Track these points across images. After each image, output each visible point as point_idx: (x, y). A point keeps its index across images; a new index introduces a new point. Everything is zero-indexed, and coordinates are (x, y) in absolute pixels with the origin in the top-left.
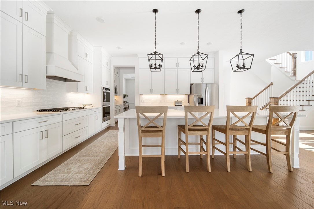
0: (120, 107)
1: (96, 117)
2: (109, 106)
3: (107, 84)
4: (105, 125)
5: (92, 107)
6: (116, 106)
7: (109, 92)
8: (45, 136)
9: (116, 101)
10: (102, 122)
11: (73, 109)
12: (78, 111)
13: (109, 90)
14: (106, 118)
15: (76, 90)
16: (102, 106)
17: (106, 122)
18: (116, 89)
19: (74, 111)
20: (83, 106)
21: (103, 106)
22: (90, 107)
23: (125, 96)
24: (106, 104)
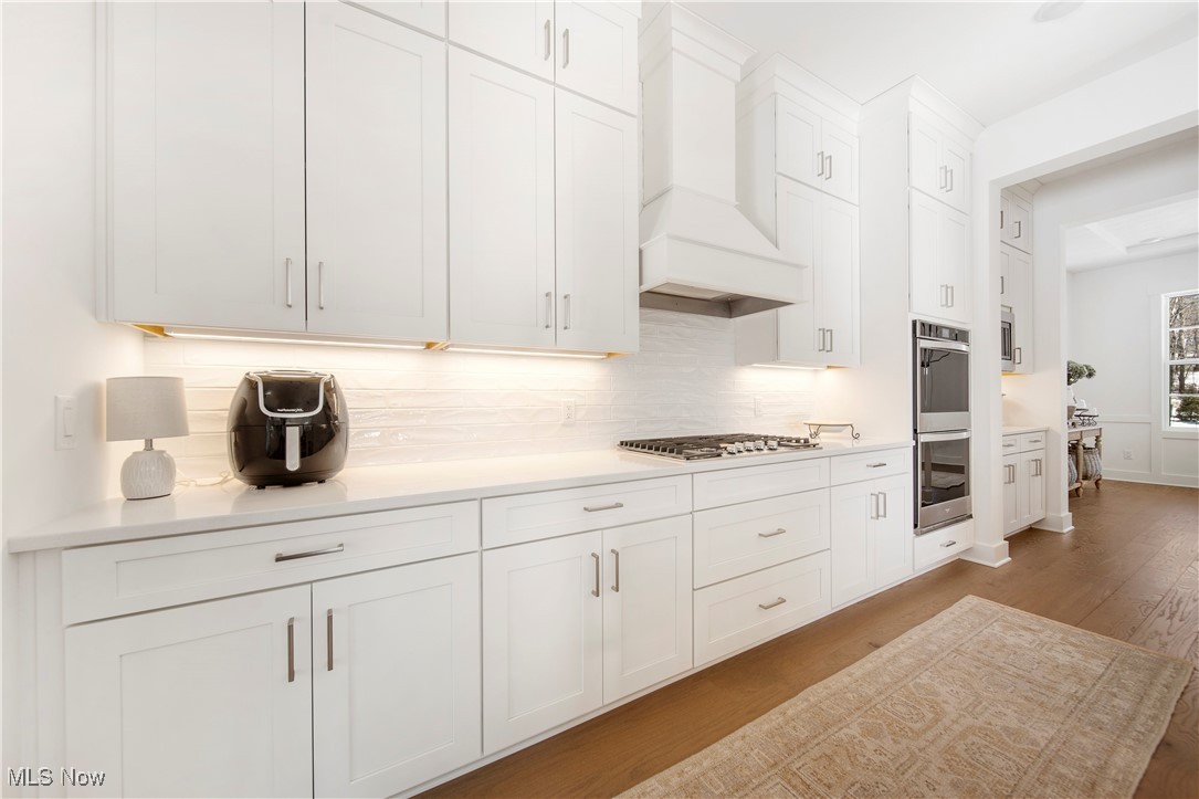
0: (1038, 445)
1: (880, 499)
2: (964, 435)
3: (948, 303)
4: (935, 549)
5: (856, 436)
6: (1009, 440)
7: (964, 347)
8: (608, 580)
9: (1010, 409)
10: (917, 534)
11: (750, 445)
12: (774, 457)
13: (960, 335)
14: (944, 508)
15: (772, 353)
16: (916, 439)
17: (944, 534)
18: (1007, 332)
19: (755, 458)
20: (804, 434)
21: (923, 438)
22: (843, 441)
23: (1074, 373)
24: (940, 426)
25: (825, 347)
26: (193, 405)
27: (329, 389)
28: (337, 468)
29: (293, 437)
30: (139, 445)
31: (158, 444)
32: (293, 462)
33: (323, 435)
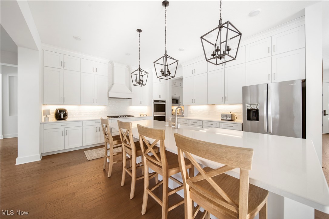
25: (141, 103)
26: (51, 112)
27: (66, 110)
28: (67, 119)
29: (62, 115)
30: (46, 116)
31: (47, 116)
32: (62, 118)
33: (65, 115)
